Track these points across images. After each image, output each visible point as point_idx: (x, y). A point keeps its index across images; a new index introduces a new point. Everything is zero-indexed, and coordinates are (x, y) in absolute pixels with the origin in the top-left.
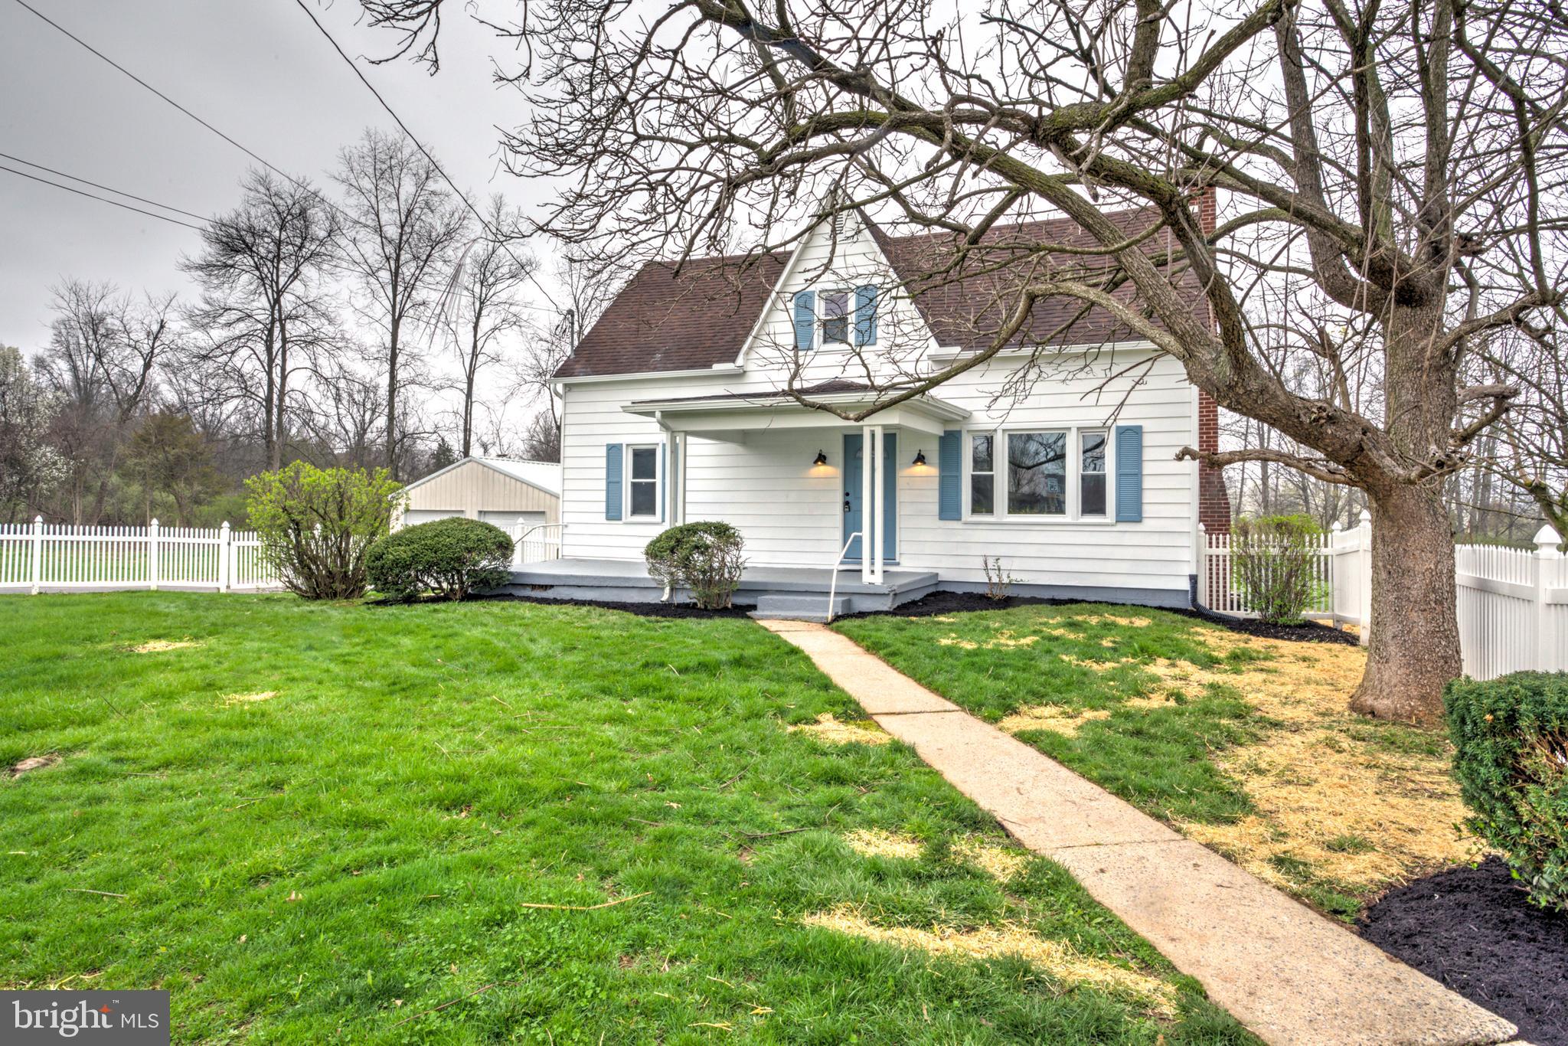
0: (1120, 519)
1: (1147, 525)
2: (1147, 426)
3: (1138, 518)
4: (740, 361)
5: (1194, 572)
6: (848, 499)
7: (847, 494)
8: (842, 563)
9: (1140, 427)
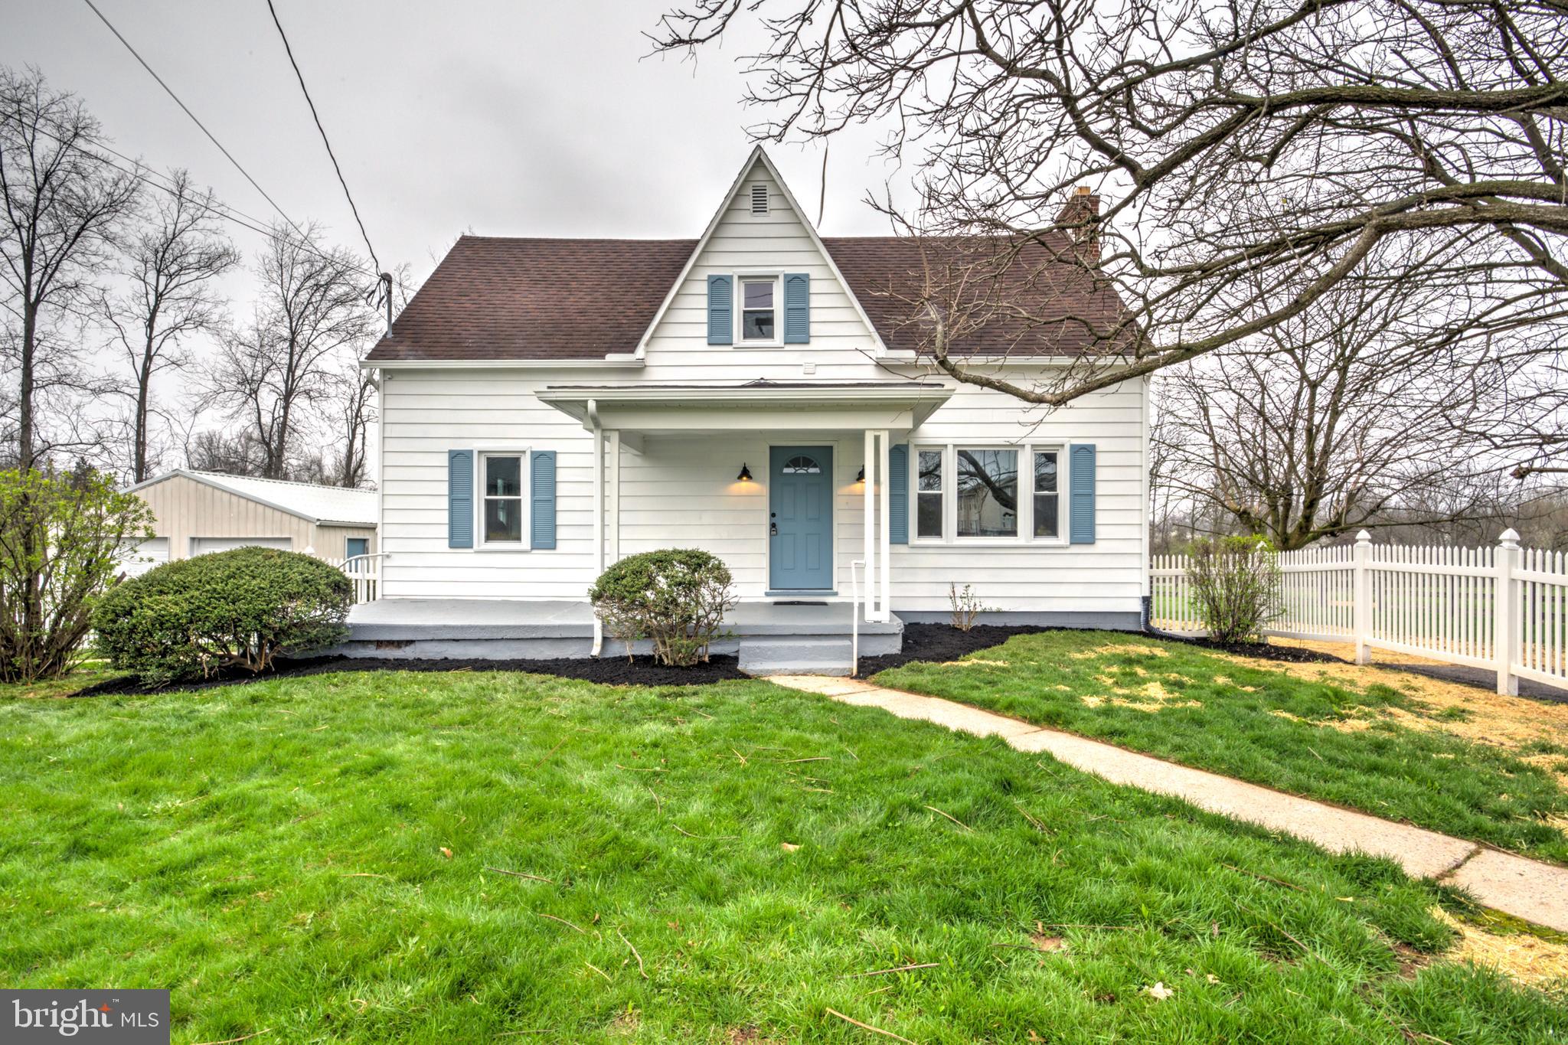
0: (1074, 542)
1: (1100, 546)
2: (1101, 445)
3: (1091, 540)
4: (640, 352)
5: (1147, 594)
6: (774, 520)
7: (773, 515)
8: (767, 594)
9: (1094, 446)
